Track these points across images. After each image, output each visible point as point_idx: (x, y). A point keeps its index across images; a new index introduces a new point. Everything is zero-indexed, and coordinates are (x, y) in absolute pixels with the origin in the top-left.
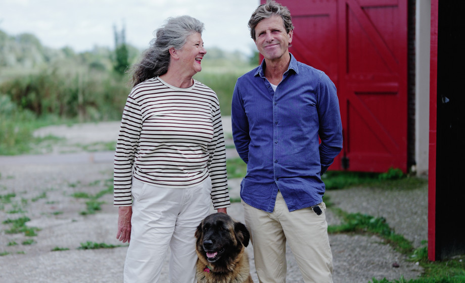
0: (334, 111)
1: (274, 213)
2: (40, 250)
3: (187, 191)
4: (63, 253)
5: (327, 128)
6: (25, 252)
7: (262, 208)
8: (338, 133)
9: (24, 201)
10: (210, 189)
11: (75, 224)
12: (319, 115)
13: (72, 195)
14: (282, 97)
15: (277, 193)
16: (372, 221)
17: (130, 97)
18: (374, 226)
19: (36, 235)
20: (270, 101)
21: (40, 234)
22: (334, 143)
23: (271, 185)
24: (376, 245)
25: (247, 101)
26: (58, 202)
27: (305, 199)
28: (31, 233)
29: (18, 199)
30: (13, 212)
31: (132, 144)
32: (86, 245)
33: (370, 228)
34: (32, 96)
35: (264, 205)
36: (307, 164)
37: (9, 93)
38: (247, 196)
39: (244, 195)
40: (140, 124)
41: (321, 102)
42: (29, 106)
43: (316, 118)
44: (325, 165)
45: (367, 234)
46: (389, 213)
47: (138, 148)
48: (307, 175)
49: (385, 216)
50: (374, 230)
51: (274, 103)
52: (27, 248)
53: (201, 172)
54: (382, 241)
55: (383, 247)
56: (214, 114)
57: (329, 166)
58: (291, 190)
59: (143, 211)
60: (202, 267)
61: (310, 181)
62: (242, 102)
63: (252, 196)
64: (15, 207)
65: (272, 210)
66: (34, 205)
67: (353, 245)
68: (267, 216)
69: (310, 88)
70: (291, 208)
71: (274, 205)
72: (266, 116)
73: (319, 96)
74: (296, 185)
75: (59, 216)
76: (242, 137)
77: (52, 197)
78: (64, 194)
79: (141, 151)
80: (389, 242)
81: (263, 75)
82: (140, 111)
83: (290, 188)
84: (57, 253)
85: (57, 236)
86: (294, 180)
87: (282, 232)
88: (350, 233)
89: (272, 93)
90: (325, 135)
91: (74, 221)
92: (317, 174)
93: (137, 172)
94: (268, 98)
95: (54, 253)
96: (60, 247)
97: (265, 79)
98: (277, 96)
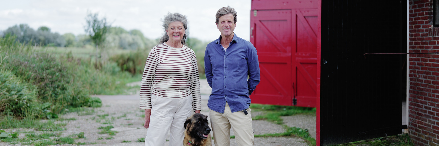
0: (255, 62)
1: (224, 113)
2: (115, 142)
3: (180, 100)
4: (128, 143)
5: (252, 70)
6: (106, 143)
7: (218, 111)
8: (258, 73)
9: (113, 119)
10: (192, 101)
11: (139, 130)
12: (248, 64)
13: (140, 116)
14: (229, 55)
15: (226, 103)
16: (300, 130)
17: (150, 53)
18: (300, 133)
19: (115, 135)
20: (223, 56)
21: (117, 134)
22: (256, 78)
23: (223, 99)
24: (300, 142)
25: (211, 56)
26: (132, 119)
27: (240, 106)
28: (113, 134)
29: (110, 117)
30: (105, 124)
31: (152, 77)
32: (141, 139)
33: (298, 134)
34: (131, 64)
35: (219, 109)
36: (241, 88)
37: (117, 62)
38: (211, 105)
39: (209, 105)
40: (156, 66)
41: (249, 57)
42: (128, 70)
43: (246, 65)
44: (251, 90)
45: (296, 137)
46: (311, 127)
47: (154, 79)
48: (241, 94)
49: (309, 129)
50: (300, 136)
51: (225, 57)
52: (108, 141)
53: (187, 91)
54: (303, 141)
55: (303, 144)
56: (194, 62)
57: (253, 90)
58: (233, 101)
59: (157, 111)
60: (186, 142)
61: (242, 97)
62: (209, 56)
63: (213, 105)
64: (107, 121)
65: (223, 112)
66: (118, 120)
67: (287, 142)
68: (221, 115)
69: (243, 50)
70: (233, 111)
71: (224, 109)
72: (221, 64)
73: (248, 54)
74: (235, 99)
75: (131, 126)
76: (210, 75)
77: (129, 116)
78: (136, 115)
79: (155, 80)
80: (306, 141)
81: (220, 43)
82: (156, 60)
83: (232, 100)
84: (124, 144)
85: (127, 135)
86: (234, 97)
87: (229, 123)
88: (287, 137)
89: (224, 52)
90: (251, 74)
91: (138, 128)
92: (246, 93)
93: (154, 91)
94: (222, 55)
95: (122, 143)
96: (126, 141)
97: (221, 45)
98: (227, 54)
